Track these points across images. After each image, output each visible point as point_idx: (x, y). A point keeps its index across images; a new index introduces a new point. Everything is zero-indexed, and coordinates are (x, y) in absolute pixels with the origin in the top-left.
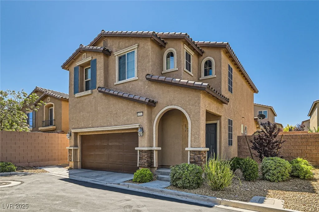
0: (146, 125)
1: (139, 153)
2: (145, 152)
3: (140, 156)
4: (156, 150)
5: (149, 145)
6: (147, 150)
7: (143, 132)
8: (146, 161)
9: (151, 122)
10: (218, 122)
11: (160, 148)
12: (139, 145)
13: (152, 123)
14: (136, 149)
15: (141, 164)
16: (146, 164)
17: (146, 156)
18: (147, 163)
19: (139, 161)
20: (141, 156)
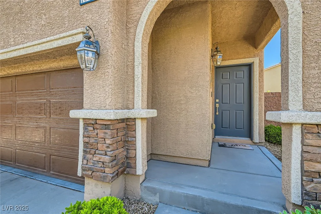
0: (110, 28)
1: (85, 129)
2: (106, 127)
3: (87, 140)
4: (142, 119)
5: (120, 100)
6: (112, 117)
7: (98, 54)
8: (107, 159)
9: (127, 29)
10: (256, 61)
11: (153, 113)
12: (86, 101)
13: (132, 30)
14: (74, 114)
15: (90, 169)
16: (107, 170)
17: (108, 142)
18: (113, 167)
19: (84, 158)
20: (92, 140)
